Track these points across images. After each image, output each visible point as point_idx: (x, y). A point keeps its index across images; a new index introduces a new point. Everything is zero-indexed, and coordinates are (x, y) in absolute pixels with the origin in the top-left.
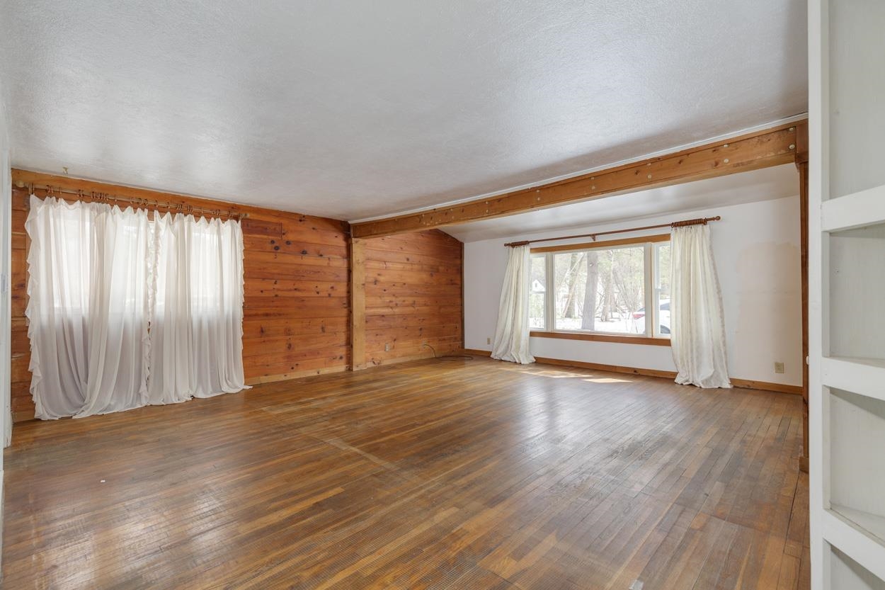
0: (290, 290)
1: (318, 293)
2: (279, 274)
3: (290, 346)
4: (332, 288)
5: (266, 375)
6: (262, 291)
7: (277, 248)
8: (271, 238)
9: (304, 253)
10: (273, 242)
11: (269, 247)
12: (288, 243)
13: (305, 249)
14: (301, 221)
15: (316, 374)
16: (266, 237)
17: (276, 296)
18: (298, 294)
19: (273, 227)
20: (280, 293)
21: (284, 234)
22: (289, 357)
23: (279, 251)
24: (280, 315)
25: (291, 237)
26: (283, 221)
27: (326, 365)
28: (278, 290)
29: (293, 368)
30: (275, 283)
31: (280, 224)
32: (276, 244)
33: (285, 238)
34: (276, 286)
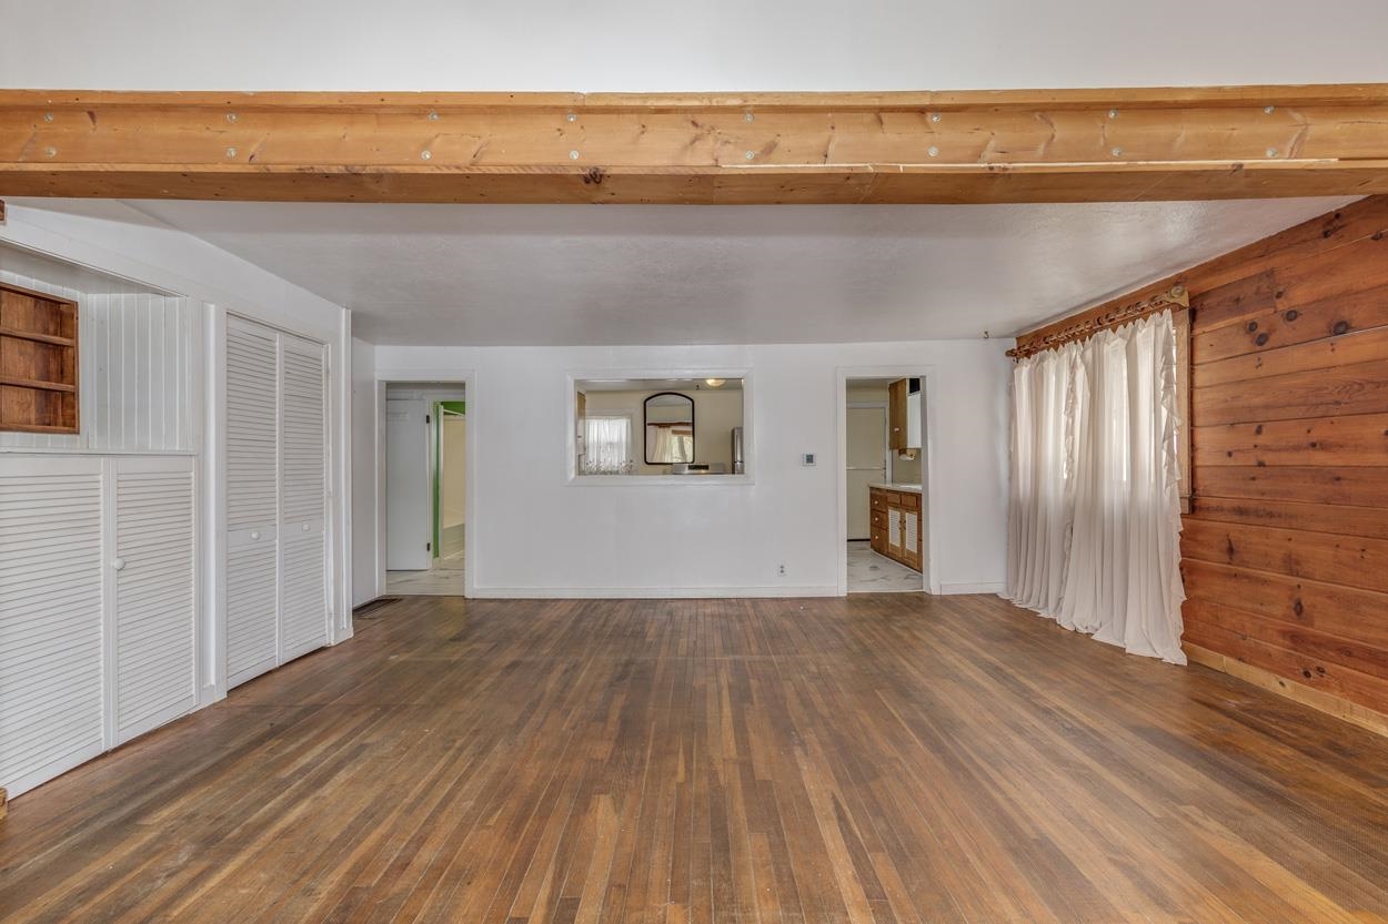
0: (1297, 448)
2: (1267, 407)
3: (1299, 608)
6: (1230, 454)
7: (1262, 340)
8: (1249, 317)
9: (1341, 328)
10: (1252, 326)
11: (1244, 343)
12: (1291, 316)
13: (1345, 314)
14: (1326, 235)
16: (1236, 320)
17: (1261, 464)
18: (1320, 458)
19: (1254, 288)
20: (1269, 458)
21: (1279, 295)
22: (1295, 638)
23: (1266, 346)
24: (1271, 515)
25: (1299, 296)
26: (1275, 262)
28: (1267, 449)
29: (1307, 674)
30: (1259, 431)
31: (1270, 274)
32: (1262, 330)
33: (1282, 305)
34: (1261, 440)
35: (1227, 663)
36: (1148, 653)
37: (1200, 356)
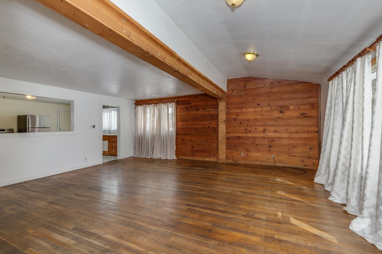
0: (193, 125)
1: (204, 126)
2: (188, 119)
3: (192, 147)
4: (210, 123)
5: (184, 156)
6: (183, 126)
7: (188, 109)
9: (198, 109)
10: (186, 107)
11: (185, 110)
12: (192, 107)
13: (199, 108)
14: (196, 97)
15: (203, 160)
16: (184, 106)
17: (188, 127)
18: (195, 126)
19: (187, 102)
20: (188, 126)
21: (190, 104)
22: (192, 151)
24: (189, 134)
25: (193, 104)
26: (190, 99)
27: (207, 157)
28: (188, 125)
29: (193, 155)
30: (187, 122)
31: (189, 100)
32: (188, 108)
33: (191, 105)
34: (187, 124)
35: (183, 157)
36: (171, 159)
37: (178, 110)
